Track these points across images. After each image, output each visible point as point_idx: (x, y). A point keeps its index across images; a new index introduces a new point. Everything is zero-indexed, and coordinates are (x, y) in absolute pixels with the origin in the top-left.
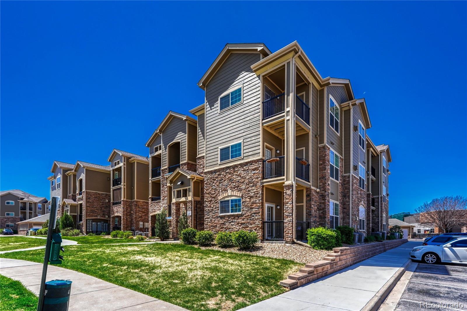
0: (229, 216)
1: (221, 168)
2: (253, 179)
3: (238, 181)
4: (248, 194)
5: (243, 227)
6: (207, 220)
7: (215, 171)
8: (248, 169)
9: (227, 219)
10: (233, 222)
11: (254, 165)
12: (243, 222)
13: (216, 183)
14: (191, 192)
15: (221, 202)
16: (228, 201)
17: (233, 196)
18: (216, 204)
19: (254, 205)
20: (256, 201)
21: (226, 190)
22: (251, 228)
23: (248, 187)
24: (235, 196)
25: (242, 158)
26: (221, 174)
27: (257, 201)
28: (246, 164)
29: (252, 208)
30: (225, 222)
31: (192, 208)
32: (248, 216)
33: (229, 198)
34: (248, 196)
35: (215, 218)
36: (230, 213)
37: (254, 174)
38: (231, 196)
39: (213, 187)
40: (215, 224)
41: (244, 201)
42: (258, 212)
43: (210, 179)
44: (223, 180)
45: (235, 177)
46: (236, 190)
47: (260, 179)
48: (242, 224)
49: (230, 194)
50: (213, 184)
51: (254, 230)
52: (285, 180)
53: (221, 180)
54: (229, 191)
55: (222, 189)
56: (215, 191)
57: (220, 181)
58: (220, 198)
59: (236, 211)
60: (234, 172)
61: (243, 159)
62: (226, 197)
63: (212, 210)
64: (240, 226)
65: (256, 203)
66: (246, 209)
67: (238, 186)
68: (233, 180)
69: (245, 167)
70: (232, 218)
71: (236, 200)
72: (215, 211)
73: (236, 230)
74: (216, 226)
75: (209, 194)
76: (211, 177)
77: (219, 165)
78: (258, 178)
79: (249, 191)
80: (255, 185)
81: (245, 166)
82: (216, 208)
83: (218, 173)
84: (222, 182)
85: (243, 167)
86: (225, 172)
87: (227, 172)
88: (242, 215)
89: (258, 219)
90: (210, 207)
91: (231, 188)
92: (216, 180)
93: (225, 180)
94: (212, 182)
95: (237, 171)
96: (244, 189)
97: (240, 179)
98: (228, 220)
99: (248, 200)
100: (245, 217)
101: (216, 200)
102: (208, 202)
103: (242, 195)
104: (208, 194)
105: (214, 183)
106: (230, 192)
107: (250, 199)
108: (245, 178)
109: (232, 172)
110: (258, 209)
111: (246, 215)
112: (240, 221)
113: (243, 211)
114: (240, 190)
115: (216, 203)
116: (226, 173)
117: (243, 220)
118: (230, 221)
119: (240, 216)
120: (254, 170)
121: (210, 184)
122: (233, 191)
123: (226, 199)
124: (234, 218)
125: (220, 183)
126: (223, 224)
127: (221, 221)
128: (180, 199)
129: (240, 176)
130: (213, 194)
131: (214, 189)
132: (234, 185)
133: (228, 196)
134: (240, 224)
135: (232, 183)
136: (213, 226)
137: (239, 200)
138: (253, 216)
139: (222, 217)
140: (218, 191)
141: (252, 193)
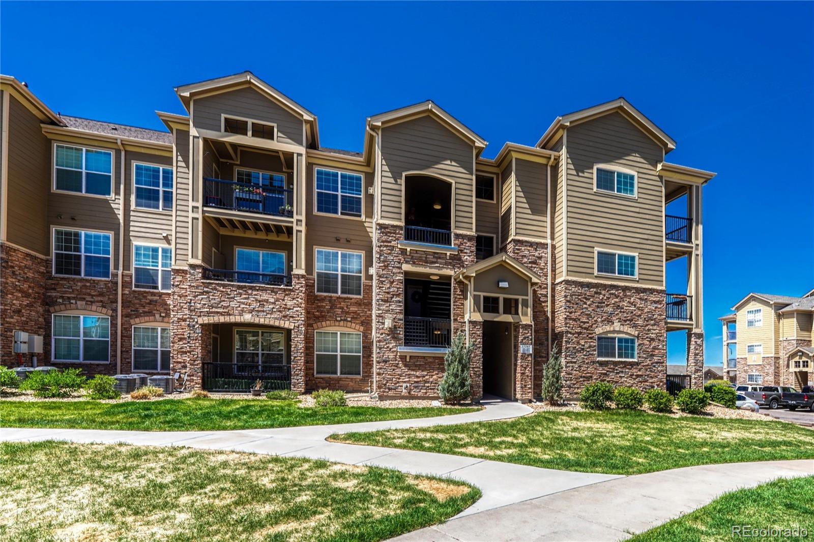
0: (616, 364)
1: (601, 284)
2: (654, 315)
3: (632, 312)
4: (647, 334)
5: (640, 382)
6: (571, 365)
7: (589, 285)
8: (646, 299)
9: (612, 366)
10: (622, 372)
11: (655, 295)
12: (639, 373)
13: (589, 305)
14: (529, 309)
15: (599, 339)
16: (615, 338)
17: (623, 332)
18: (589, 341)
19: (656, 351)
20: (658, 346)
21: (611, 322)
22: (652, 383)
23: (648, 325)
24: (627, 333)
25: (637, 279)
26: (600, 293)
27: (660, 346)
28: (645, 290)
29: (653, 355)
30: (607, 371)
31: (531, 340)
32: (648, 365)
33: (615, 335)
34: (647, 337)
35: (587, 363)
36: (617, 359)
37: (656, 308)
38: (619, 332)
39: (584, 310)
40: (588, 373)
41: (641, 344)
42: (662, 361)
43: (579, 296)
44: (604, 303)
45: (626, 305)
46: (628, 324)
47: (664, 317)
48: (638, 376)
49: (617, 329)
50: (585, 306)
51: (656, 387)
52: (694, 326)
53: (601, 303)
54: (615, 324)
55: (602, 317)
56: (588, 319)
57: (599, 303)
58: (599, 331)
59: (627, 357)
60: (626, 296)
61: (638, 281)
62: (610, 332)
63: (583, 349)
64: (635, 379)
65: (658, 349)
66: (644, 356)
67: (632, 320)
68: (623, 308)
69: (642, 295)
70: (621, 366)
71: (627, 340)
72: (589, 351)
73: (628, 385)
74: (591, 377)
75: (576, 322)
76: (581, 293)
77: (596, 277)
78: (661, 315)
79: (649, 330)
80: (656, 324)
81: (642, 293)
82: (590, 347)
83: (595, 290)
84: (602, 307)
85: (639, 294)
86: (608, 291)
87: (612, 294)
88: (637, 364)
89: (662, 371)
90: (578, 343)
91: (620, 320)
92: (591, 300)
93: (609, 305)
94: (581, 301)
95: (628, 296)
96: (641, 326)
97: (635, 310)
98: (614, 369)
99: (646, 342)
100: (643, 366)
101: (590, 334)
102: (573, 334)
103: (639, 334)
104: (574, 320)
105: (585, 303)
106: (617, 326)
107: (650, 341)
108: (642, 310)
109: (621, 295)
110: (662, 357)
111: (644, 364)
112: (635, 371)
113: (639, 357)
114: (635, 326)
115: (591, 338)
116: (610, 294)
117: (640, 371)
118: (617, 370)
119: (635, 365)
120: (655, 302)
121: (577, 304)
122: (623, 325)
123: (609, 335)
124: (625, 366)
125: (598, 307)
126: (605, 374)
127: (601, 370)
128: (497, 317)
129: (635, 305)
130: (584, 323)
131: (587, 314)
132: (625, 317)
133: (614, 332)
134: (634, 377)
135: (621, 312)
136: (584, 377)
137: (633, 341)
138: (654, 366)
139: (602, 364)
140: (595, 319)
141: (652, 334)
